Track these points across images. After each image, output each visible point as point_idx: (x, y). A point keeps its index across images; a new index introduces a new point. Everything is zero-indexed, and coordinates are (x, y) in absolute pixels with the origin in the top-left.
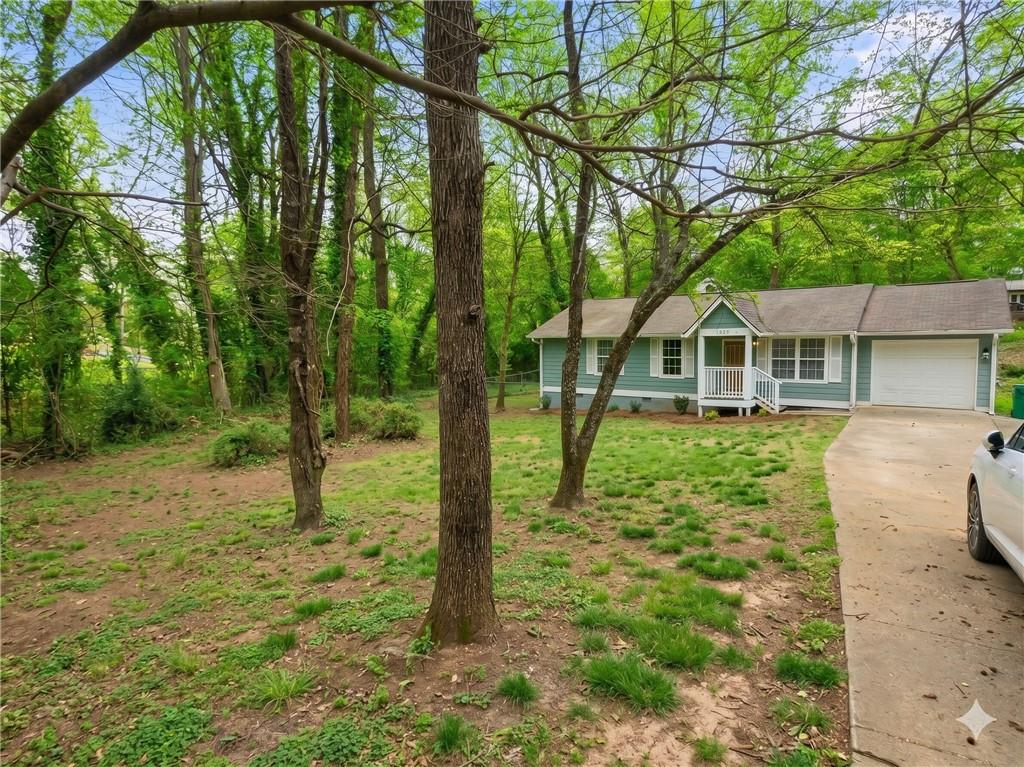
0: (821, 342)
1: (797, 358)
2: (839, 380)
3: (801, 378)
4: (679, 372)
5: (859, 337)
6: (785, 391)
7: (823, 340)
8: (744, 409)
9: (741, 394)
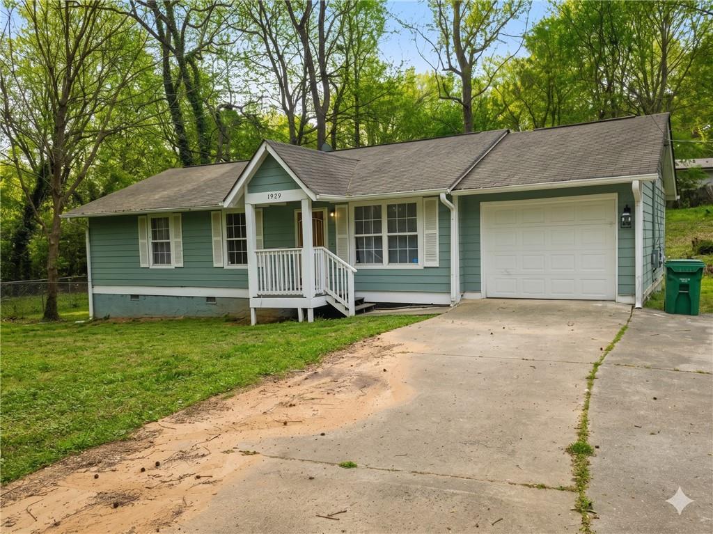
0: (412, 208)
1: (385, 234)
2: (436, 264)
3: (390, 261)
5: (461, 198)
6: (362, 281)
7: (415, 204)
8: (305, 311)
9: (301, 289)
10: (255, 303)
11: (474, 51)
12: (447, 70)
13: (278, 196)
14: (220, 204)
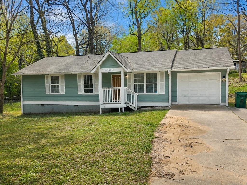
0: (155, 75)
1: (145, 83)
2: (164, 93)
3: (147, 92)
4: (92, 91)
5: (172, 72)
6: (140, 99)
7: (156, 74)
8: (121, 109)
9: (120, 101)
10: (101, 106)
11: (141, 18)
12: (132, 24)
13: (112, 70)
14: (90, 72)
